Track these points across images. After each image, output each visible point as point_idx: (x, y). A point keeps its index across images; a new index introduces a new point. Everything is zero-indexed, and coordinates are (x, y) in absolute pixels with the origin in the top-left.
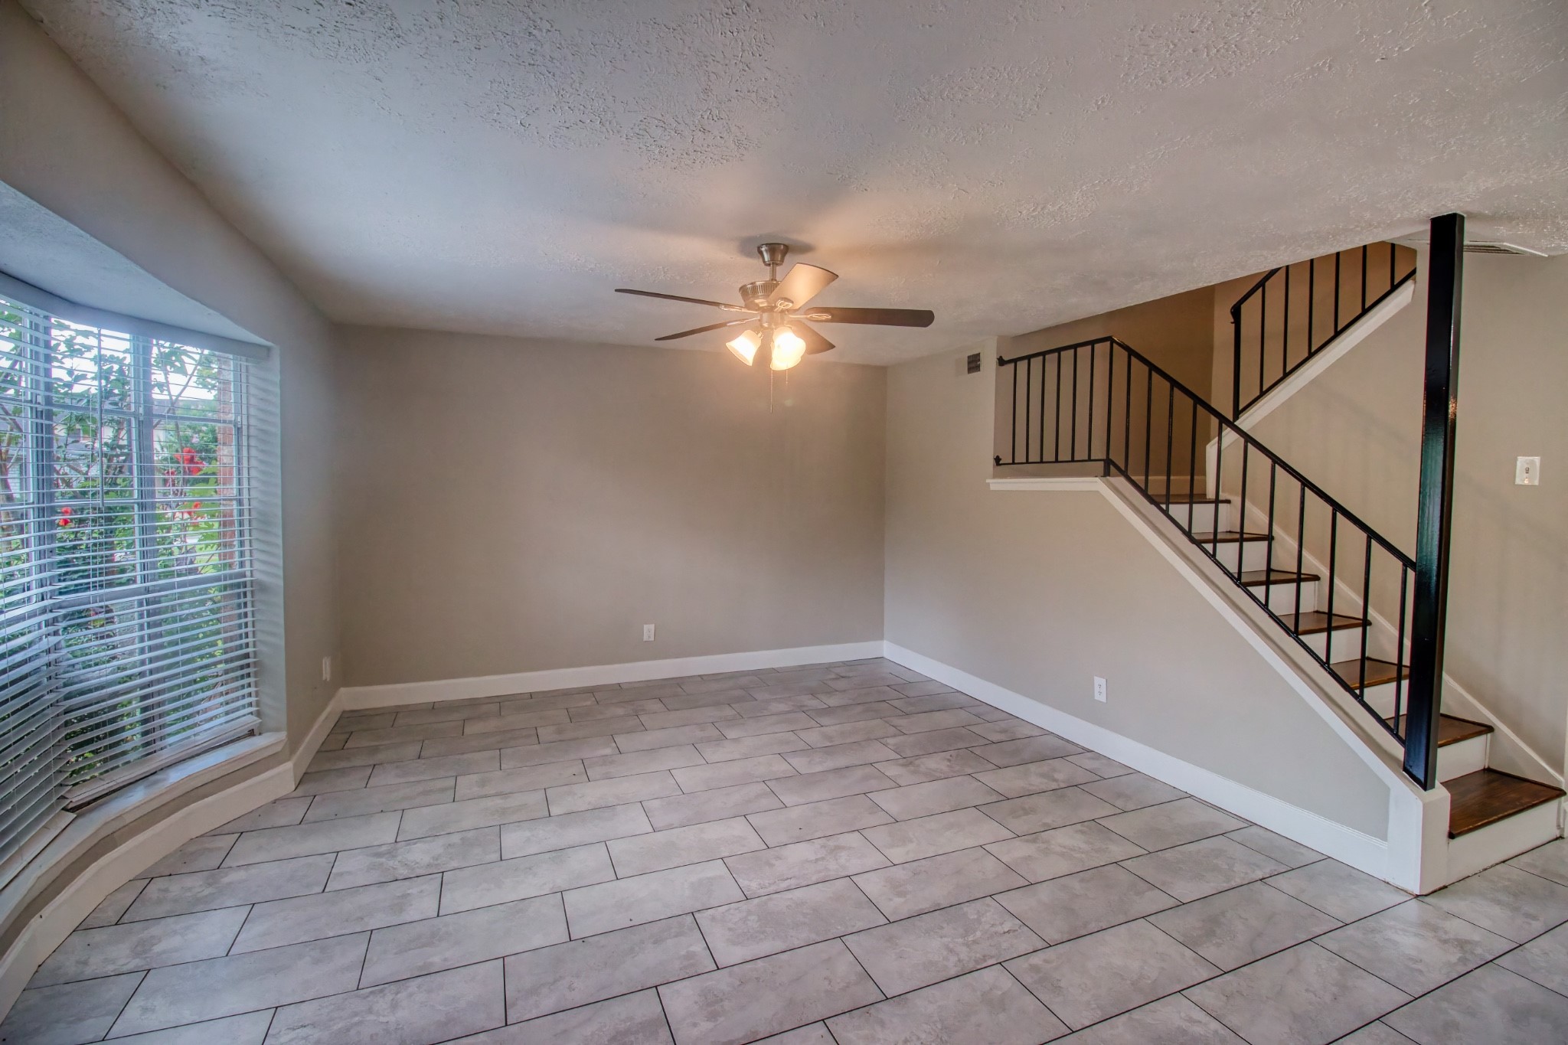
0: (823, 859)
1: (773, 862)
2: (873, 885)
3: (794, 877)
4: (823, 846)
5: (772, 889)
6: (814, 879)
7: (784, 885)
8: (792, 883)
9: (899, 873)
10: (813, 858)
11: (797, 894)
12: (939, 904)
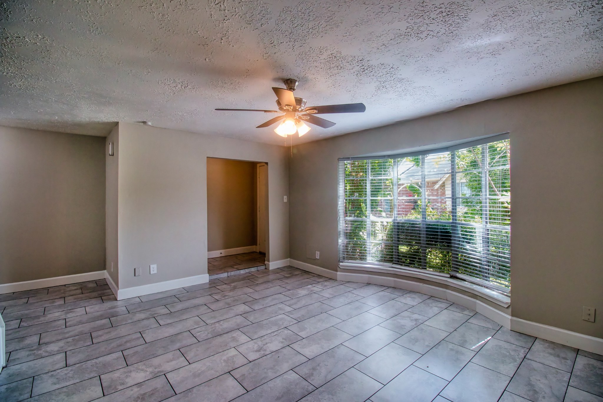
0: (264, 345)
1: (284, 340)
2: (243, 338)
3: (273, 336)
4: (265, 350)
5: (279, 331)
6: (265, 337)
7: (275, 333)
8: (273, 335)
9: (232, 344)
10: (268, 345)
11: (269, 331)
12: (220, 336)
